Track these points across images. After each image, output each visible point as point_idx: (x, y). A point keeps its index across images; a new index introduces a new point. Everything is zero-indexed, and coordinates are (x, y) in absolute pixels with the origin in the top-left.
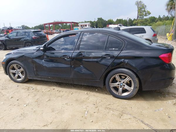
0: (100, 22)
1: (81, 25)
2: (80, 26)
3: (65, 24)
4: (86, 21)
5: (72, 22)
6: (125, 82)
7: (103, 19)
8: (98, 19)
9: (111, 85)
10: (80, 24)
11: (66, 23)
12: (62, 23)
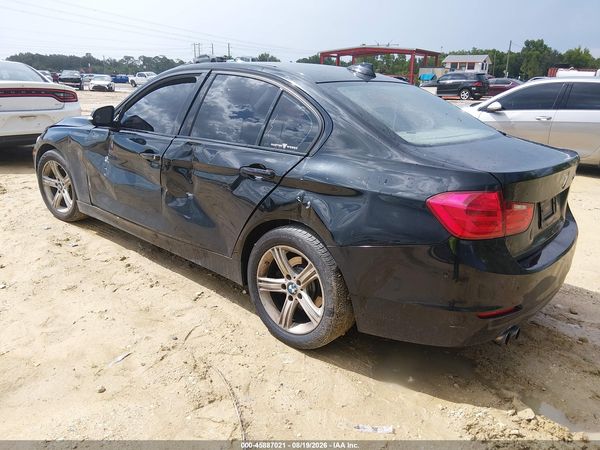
0: (531, 55)
1: (452, 64)
2: (449, 66)
3: (396, 56)
4: (479, 48)
5: (419, 52)
6: (302, 280)
7: (546, 46)
8: (528, 43)
9: (261, 281)
10: (448, 60)
11: (402, 52)
12: (386, 52)
